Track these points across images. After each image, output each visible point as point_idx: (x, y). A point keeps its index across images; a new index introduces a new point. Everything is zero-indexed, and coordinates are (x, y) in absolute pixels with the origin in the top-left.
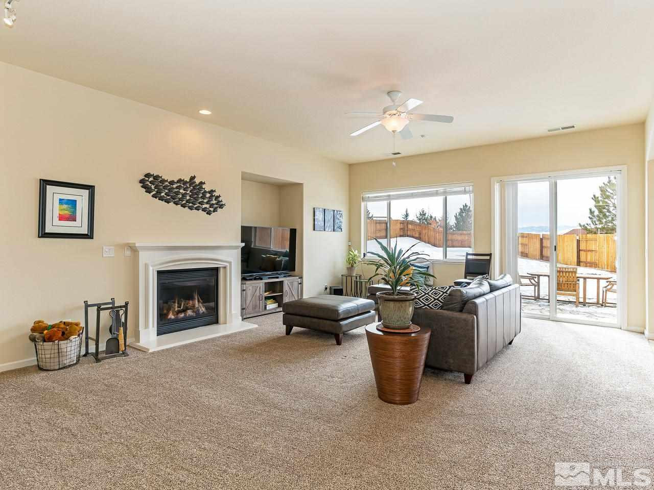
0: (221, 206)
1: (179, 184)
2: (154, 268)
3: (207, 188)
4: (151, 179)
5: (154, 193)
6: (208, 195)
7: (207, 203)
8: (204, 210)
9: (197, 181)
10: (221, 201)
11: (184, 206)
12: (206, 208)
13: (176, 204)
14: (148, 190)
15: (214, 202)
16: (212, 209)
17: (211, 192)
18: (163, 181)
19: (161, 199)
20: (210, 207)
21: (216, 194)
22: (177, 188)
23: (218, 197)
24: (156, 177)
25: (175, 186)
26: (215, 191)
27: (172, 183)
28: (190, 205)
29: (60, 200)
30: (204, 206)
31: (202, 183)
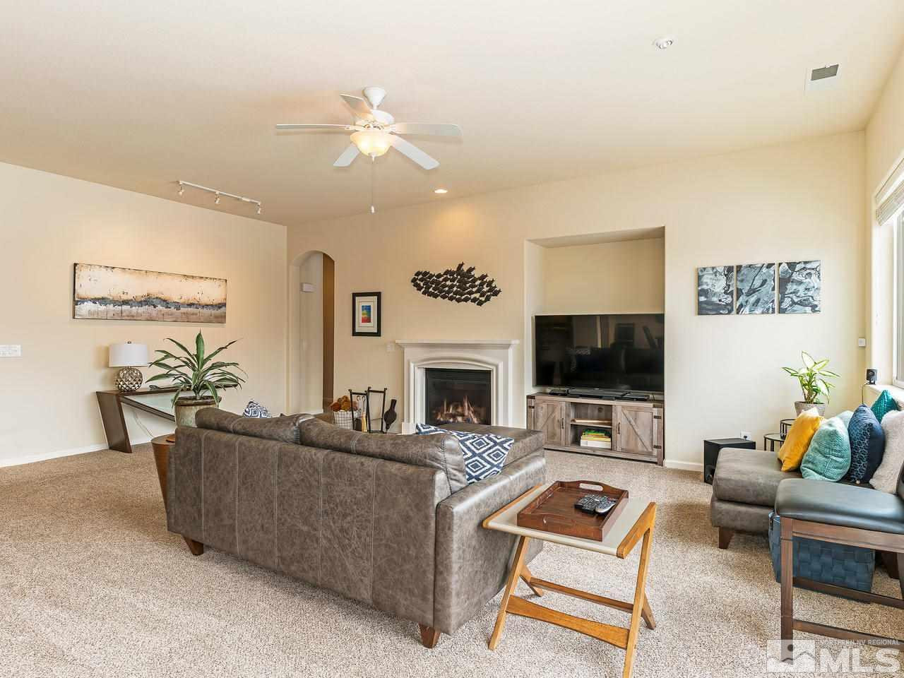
0: (496, 293)
1: (445, 276)
2: (416, 364)
3: (477, 274)
4: (420, 276)
5: (423, 289)
6: (478, 282)
7: (477, 291)
8: (474, 300)
9: (465, 268)
10: (495, 287)
11: (451, 299)
12: (475, 298)
13: (444, 297)
14: (419, 288)
15: (486, 289)
16: (483, 299)
17: (483, 277)
18: (432, 276)
19: (430, 294)
20: (480, 296)
21: (487, 279)
22: (444, 280)
23: (490, 284)
24: (426, 273)
25: (441, 279)
26: (486, 276)
27: (439, 276)
28: (458, 297)
29: (363, 306)
30: (473, 296)
31: (471, 270)
